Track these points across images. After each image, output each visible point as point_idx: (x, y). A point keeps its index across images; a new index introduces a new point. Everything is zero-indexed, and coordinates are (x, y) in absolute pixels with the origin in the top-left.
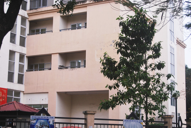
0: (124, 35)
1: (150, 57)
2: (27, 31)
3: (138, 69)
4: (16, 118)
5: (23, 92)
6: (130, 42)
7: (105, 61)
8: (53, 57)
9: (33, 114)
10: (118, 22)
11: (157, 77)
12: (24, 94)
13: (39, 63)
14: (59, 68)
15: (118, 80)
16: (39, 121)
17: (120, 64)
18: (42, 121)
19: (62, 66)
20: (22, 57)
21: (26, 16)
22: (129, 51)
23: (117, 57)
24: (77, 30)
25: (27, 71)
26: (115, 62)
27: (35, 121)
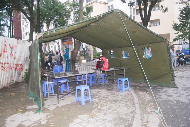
0: (181, 15)
2: (136, 14)
3: (187, 26)
6: (184, 17)
7: (173, 24)
10: (179, 10)
15: (179, 31)
17: (179, 25)
19: (150, 26)
21: (135, 8)
22: (183, 20)
23: (179, 23)
24: (155, 11)
26: (177, 24)
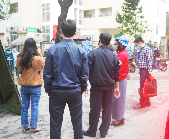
0: (126, 2)
1: (138, 12)
4: (77, 42)
5: (82, 29)
7: (117, 15)
8: (96, 11)
9: (83, 40)
11: (140, 22)
12: (82, 30)
13: (89, 14)
14: (99, 17)
15: (123, 24)
16: (86, 43)
18: (87, 43)
19: (101, 15)
20: (80, 11)
25: (84, 18)
26: (121, 15)
27: (84, 43)
